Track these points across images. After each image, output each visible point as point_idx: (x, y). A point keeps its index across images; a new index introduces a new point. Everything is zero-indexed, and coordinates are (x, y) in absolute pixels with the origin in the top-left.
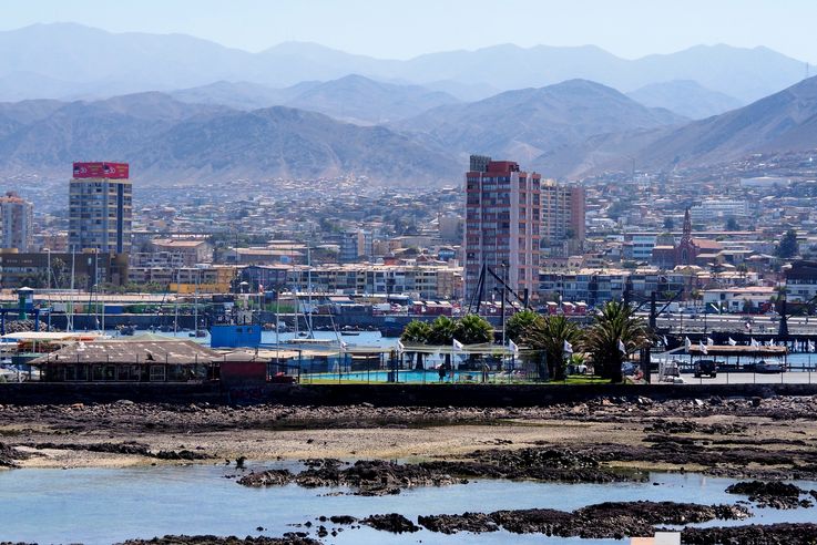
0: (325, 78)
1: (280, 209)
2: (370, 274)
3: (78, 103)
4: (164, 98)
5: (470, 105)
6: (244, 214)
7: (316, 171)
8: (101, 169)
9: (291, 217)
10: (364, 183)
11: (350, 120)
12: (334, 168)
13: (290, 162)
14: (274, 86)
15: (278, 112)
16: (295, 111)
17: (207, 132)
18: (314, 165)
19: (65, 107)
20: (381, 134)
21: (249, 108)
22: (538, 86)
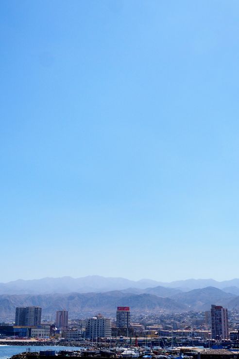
0: (153, 287)
1: (150, 317)
2: (188, 333)
3: (100, 293)
4: (119, 292)
5: (186, 293)
6: (142, 318)
7: (154, 308)
8: (124, 308)
9: (153, 319)
10: (165, 311)
11: (160, 296)
12: (158, 307)
13: (148, 306)
14: (142, 289)
15: (145, 294)
16: (149, 295)
17: (129, 299)
18: (153, 307)
19: (97, 294)
20: (168, 300)
21: (139, 294)
22: (201, 288)
